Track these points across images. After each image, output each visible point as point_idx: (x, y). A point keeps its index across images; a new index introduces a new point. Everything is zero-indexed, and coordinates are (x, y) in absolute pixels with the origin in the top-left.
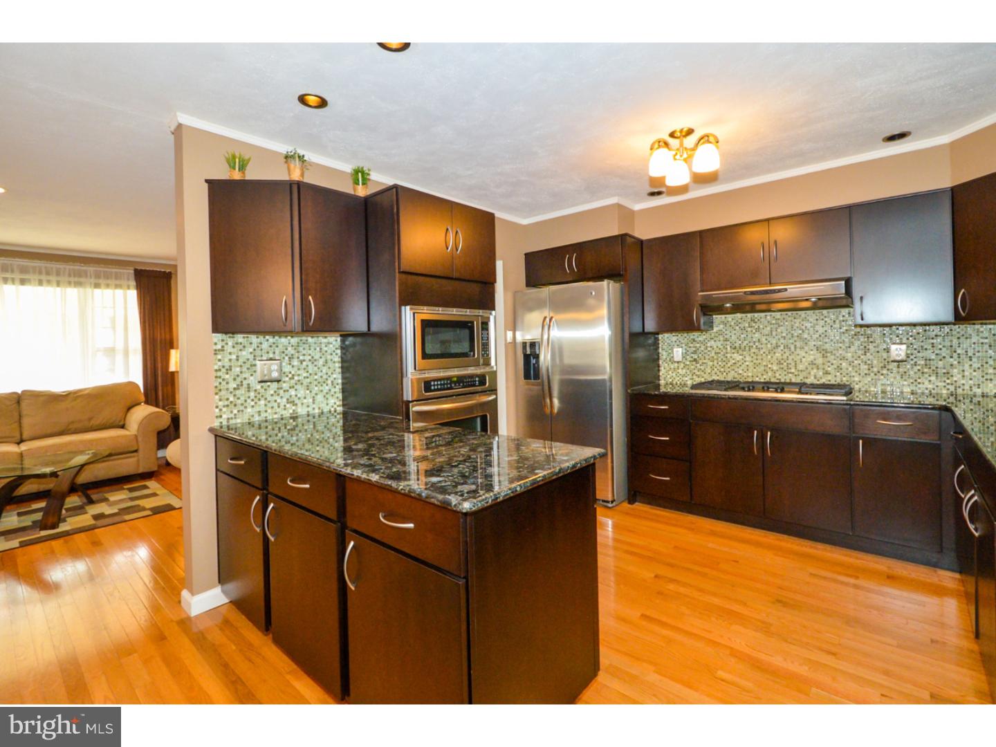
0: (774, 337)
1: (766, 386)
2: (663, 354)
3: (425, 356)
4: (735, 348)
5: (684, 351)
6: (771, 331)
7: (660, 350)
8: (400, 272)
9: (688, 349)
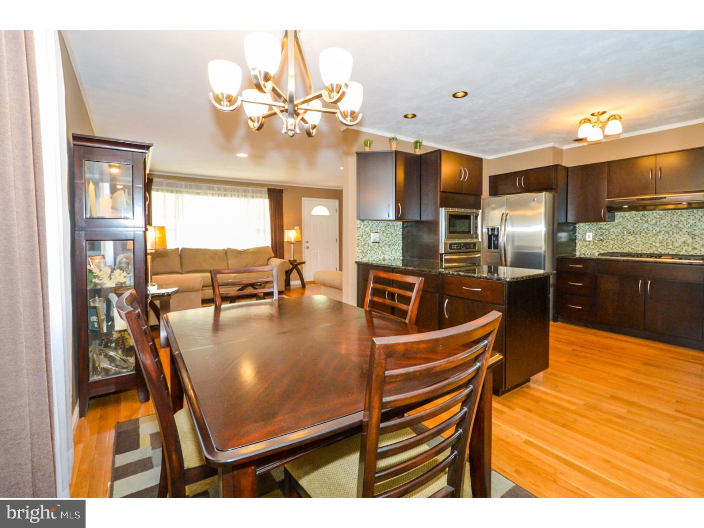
0: (658, 226)
1: (651, 255)
2: (579, 236)
3: (450, 232)
4: (630, 233)
5: (594, 234)
6: (656, 223)
7: (577, 234)
8: (440, 192)
9: (597, 233)
